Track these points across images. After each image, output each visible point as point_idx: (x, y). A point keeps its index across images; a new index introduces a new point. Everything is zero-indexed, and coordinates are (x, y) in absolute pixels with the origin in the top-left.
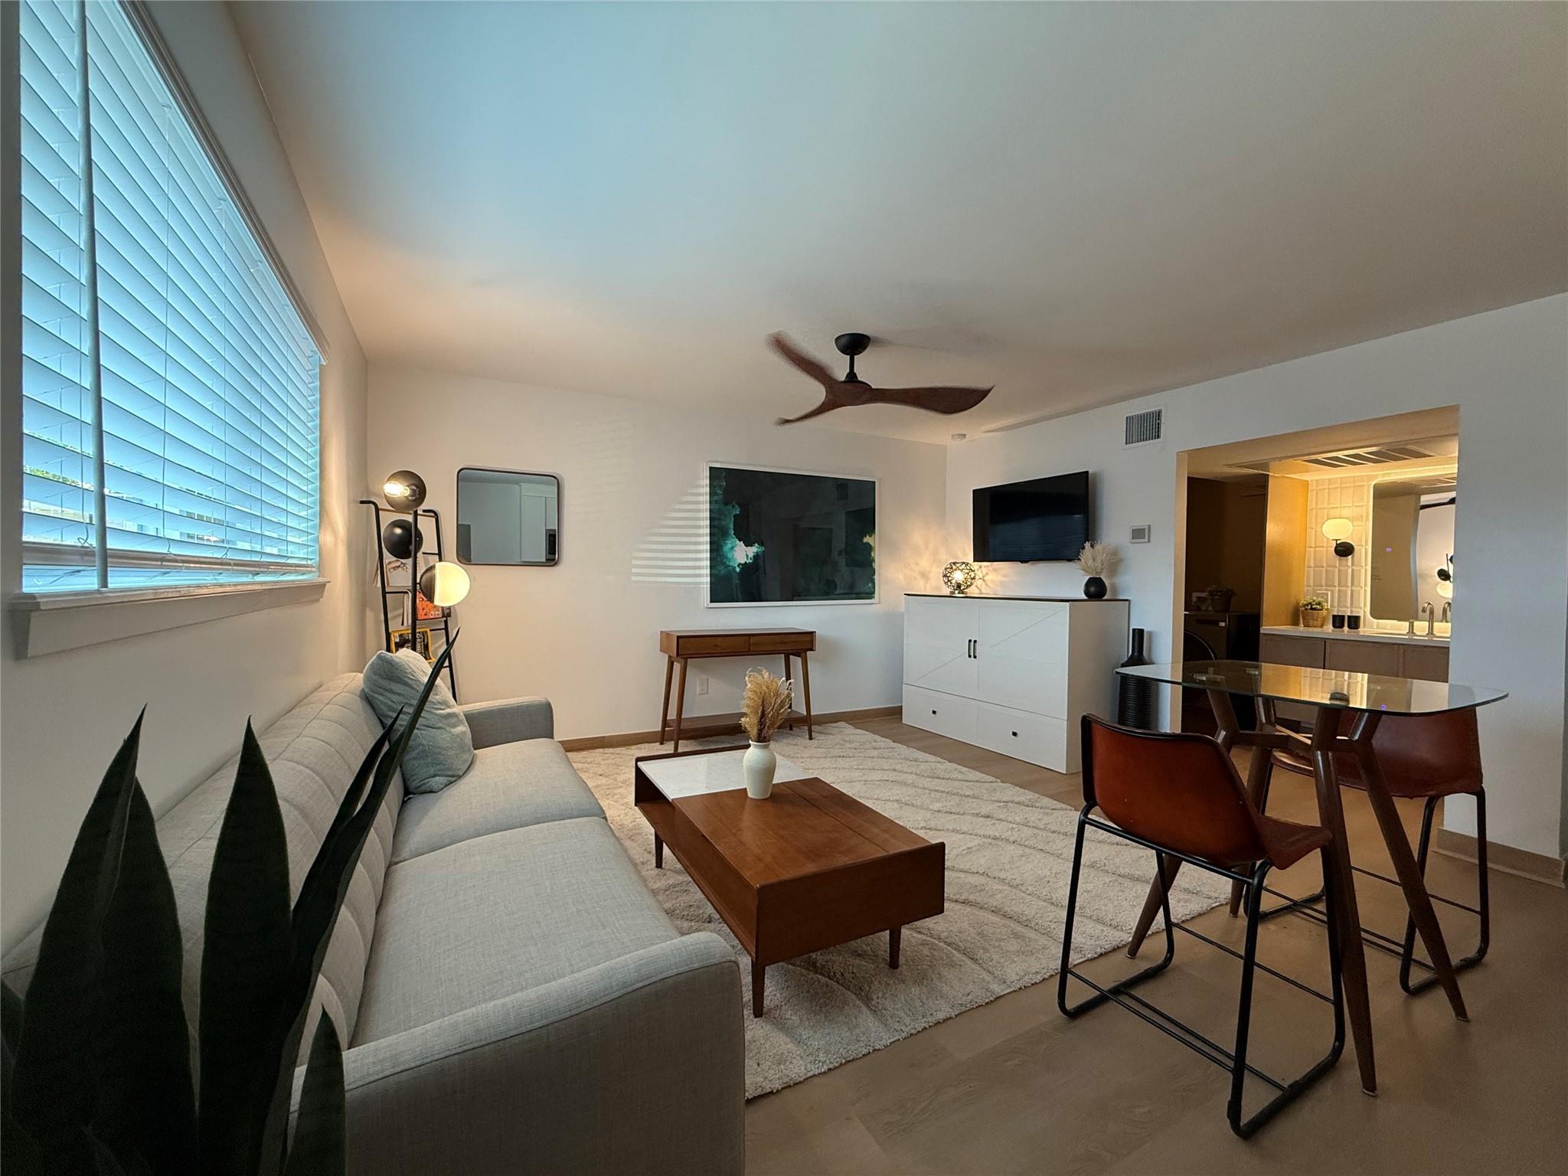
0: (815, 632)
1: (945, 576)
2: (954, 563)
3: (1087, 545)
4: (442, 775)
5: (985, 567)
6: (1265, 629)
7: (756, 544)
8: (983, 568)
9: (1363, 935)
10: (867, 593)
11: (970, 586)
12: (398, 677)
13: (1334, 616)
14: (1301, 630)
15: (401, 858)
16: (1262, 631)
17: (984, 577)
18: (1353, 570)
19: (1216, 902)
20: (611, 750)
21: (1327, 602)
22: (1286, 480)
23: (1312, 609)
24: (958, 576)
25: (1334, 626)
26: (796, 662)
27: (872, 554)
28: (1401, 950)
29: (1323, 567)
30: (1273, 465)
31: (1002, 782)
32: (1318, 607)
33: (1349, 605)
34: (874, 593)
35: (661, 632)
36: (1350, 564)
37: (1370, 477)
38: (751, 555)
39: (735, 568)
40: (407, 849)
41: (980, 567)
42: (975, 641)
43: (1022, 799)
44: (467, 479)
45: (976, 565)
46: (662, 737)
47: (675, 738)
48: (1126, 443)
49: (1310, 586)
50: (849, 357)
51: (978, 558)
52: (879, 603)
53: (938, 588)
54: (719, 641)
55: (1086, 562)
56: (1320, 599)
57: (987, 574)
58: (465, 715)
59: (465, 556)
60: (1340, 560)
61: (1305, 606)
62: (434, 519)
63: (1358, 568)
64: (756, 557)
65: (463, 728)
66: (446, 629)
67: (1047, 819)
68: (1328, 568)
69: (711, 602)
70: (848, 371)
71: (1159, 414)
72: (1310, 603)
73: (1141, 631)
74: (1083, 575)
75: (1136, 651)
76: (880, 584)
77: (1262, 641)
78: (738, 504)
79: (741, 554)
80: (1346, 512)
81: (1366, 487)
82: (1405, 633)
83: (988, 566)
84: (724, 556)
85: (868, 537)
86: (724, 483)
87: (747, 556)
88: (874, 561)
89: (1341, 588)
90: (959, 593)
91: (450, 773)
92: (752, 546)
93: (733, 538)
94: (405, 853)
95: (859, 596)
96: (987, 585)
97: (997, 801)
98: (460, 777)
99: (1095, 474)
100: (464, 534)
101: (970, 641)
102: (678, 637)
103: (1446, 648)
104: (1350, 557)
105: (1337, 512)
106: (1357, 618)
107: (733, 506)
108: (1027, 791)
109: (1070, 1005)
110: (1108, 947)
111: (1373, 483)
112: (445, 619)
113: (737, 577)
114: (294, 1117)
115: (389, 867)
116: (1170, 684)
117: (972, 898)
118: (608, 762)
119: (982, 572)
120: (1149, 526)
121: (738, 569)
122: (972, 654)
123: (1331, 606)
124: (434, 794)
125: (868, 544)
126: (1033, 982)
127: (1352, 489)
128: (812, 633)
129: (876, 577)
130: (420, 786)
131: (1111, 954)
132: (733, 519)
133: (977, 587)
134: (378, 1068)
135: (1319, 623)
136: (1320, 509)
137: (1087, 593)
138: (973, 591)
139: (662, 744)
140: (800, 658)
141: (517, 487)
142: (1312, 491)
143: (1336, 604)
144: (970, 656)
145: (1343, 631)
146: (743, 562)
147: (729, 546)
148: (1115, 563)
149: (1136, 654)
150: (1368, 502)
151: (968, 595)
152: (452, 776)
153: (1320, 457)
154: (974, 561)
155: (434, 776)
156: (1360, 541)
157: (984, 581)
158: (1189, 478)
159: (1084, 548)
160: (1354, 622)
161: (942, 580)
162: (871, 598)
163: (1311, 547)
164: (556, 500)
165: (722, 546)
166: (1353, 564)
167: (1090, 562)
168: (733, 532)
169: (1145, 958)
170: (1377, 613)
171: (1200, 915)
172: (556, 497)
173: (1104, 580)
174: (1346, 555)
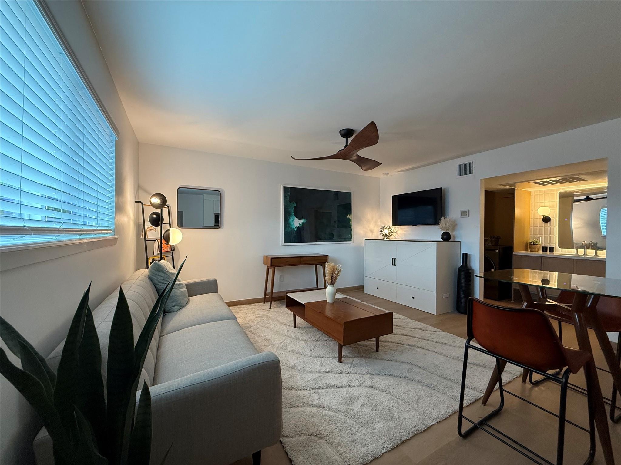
0: (328, 255)
1: (380, 231)
2: (385, 226)
3: (443, 218)
4: (177, 306)
5: (397, 227)
6: (515, 252)
7: (303, 219)
8: (396, 228)
9: (604, 400)
10: (348, 239)
11: (391, 235)
12: (161, 270)
13: (543, 247)
14: (529, 253)
15: (164, 334)
16: (513, 254)
17: (397, 232)
18: (550, 228)
19: (515, 376)
20: (243, 306)
21: (540, 241)
22: (523, 191)
23: (533, 244)
24: (386, 231)
25: (543, 251)
26: (320, 268)
27: (351, 223)
28: (610, 402)
29: (537, 227)
30: (517, 185)
31: (410, 319)
32: (536, 243)
33: (549, 243)
34: (351, 238)
35: (264, 256)
36: (549, 225)
37: (557, 190)
38: (301, 223)
39: (294, 229)
40: (166, 331)
41: (395, 228)
42: (395, 259)
43: (420, 327)
44: (182, 192)
45: (393, 227)
46: (264, 300)
47: (270, 300)
48: (458, 176)
49: (532, 235)
50: (345, 139)
51: (395, 223)
52: (354, 243)
53: (377, 237)
54: (289, 259)
55: (442, 226)
56: (537, 240)
57: (398, 230)
58: (185, 285)
59: (181, 225)
60: (545, 224)
61: (530, 243)
62: (167, 209)
63: (553, 227)
64: (303, 224)
65: (185, 289)
66: (173, 256)
67: (432, 336)
68: (540, 227)
69: (284, 243)
70: (345, 145)
71: (472, 164)
72: (533, 242)
73: (466, 254)
74: (441, 231)
75: (464, 262)
76: (353, 235)
77: (514, 258)
78: (295, 202)
79: (297, 223)
80: (547, 204)
81: (555, 194)
82: (574, 254)
83: (398, 227)
84: (290, 224)
85: (348, 215)
86: (290, 194)
87: (299, 224)
88: (351, 225)
89: (545, 236)
90: (387, 238)
91: (180, 305)
92: (301, 219)
93: (293, 216)
94: (165, 332)
95: (345, 240)
96: (398, 235)
97: (410, 328)
98: (184, 307)
99: (444, 189)
100: (180, 215)
101: (393, 259)
102: (272, 258)
103: (604, 261)
104: (549, 223)
105: (543, 204)
106: (553, 248)
107: (293, 203)
108: (421, 323)
109: (463, 432)
110: (473, 400)
111: (559, 192)
112: (172, 251)
113: (295, 233)
114: (137, 404)
115: (160, 337)
116: (479, 278)
117: (408, 375)
118: (242, 311)
119: (396, 230)
120: (469, 210)
121: (295, 229)
122: (394, 264)
123: (541, 243)
124: (174, 313)
125: (349, 218)
126: (443, 419)
127: (549, 194)
128: (327, 256)
129: (352, 232)
130: (169, 310)
131: (475, 403)
132: (293, 208)
133: (394, 236)
134: (164, 390)
135: (537, 250)
136: (535, 203)
137: (442, 238)
138: (392, 238)
139: (264, 303)
140: (322, 267)
141: (202, 196)
142: (532, 195)
143: (543, 242)
144: (393, 265)
145: (547, 253)
146: (298, 226)
147: (292, 219)
148: (454, 225)
149: (464, 264)
150: (556, 200)
151: (391, 239)
152: (181, 306)
153: (539, 181)
154: (393, 225)
155: (174, 306)
156: (554, 216)
157: (397, 233)
158: (485, 191)
159: (441, 219)
160: (552, 249)
161: (379, 233)
162: (350, 241)
163: (532, 219)
164: (219, 201)
165: (289, 220)
166: (550, 225)
167: (444, 226)
168: (293, 214)
169: (490, 405)
170: (561, 246)
171: (509, 382)
172: (219, 200)
173: (449, 232)
174: (548, 222)
